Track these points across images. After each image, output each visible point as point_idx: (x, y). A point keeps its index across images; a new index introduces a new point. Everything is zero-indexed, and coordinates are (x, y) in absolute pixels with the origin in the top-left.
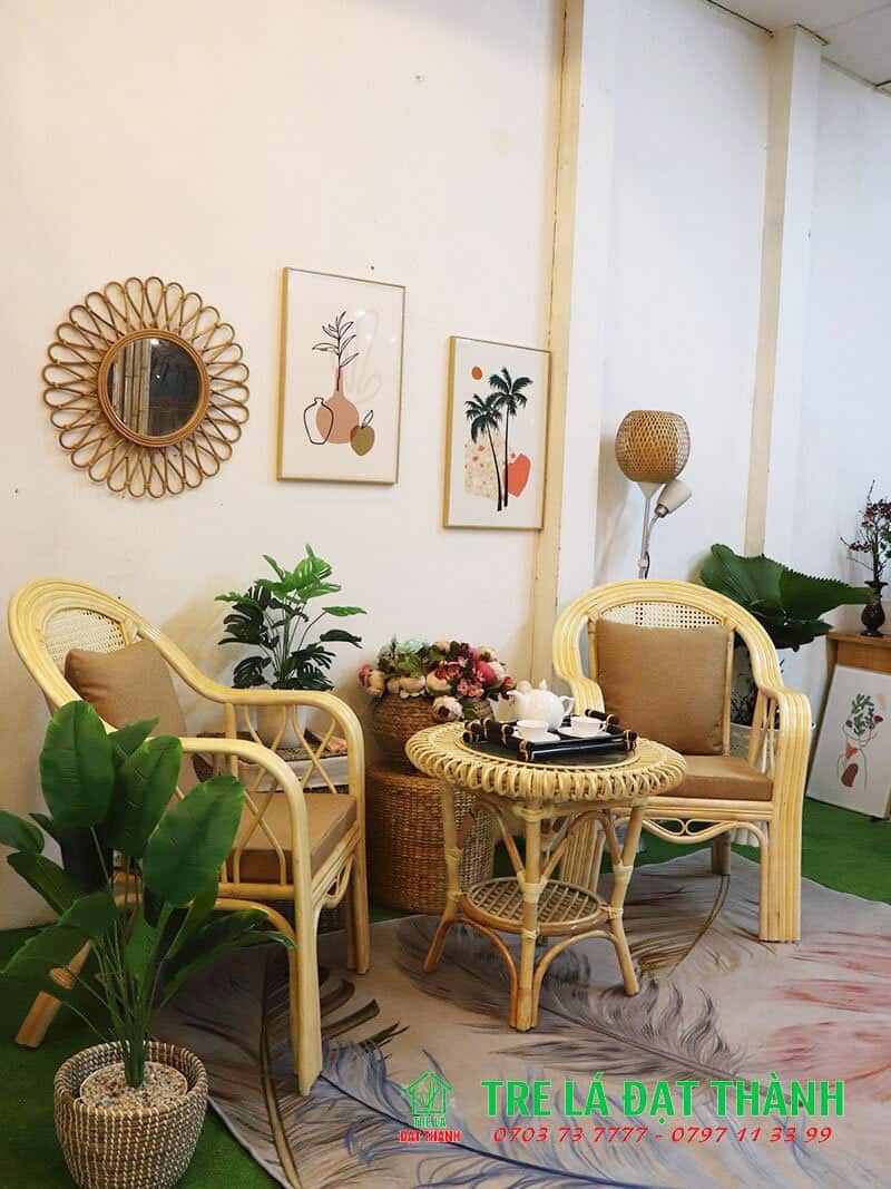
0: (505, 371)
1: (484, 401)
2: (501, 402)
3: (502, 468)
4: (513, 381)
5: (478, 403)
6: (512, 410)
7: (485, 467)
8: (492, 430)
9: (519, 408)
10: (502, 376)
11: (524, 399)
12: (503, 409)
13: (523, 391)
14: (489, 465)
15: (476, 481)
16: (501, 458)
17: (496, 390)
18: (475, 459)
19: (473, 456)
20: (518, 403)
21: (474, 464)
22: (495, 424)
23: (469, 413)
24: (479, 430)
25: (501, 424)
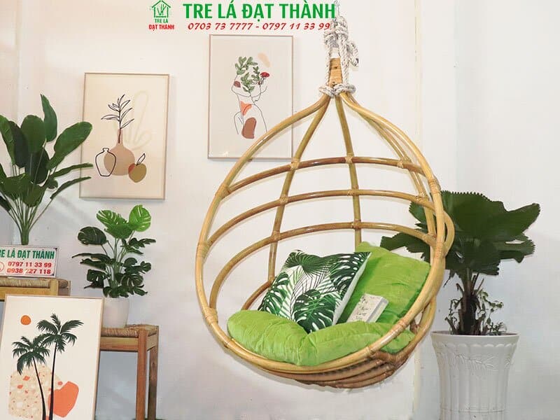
0: (54, 317)
1: (31, 341)
2: (49, 341)
3: (47, 395)
4: (62, 324)
5: (26, 343)
6: (61, 346)
7: (30, 393)
8: (38, 363)
9: (68, 344)
10: (51, 321)
11: (73, 337)
12: (51, 347)
13: (72, 331)
14: (34, 391)
15: (20, 404)
16: (46, 385)
17: (45, 332)
18: (20, 387)
19: (17, 385)
20: (66, 341)
21: (19, 391)
22: (42, 359)
23: (16, 351)
24: (25, 364)
25: (48, 359)
